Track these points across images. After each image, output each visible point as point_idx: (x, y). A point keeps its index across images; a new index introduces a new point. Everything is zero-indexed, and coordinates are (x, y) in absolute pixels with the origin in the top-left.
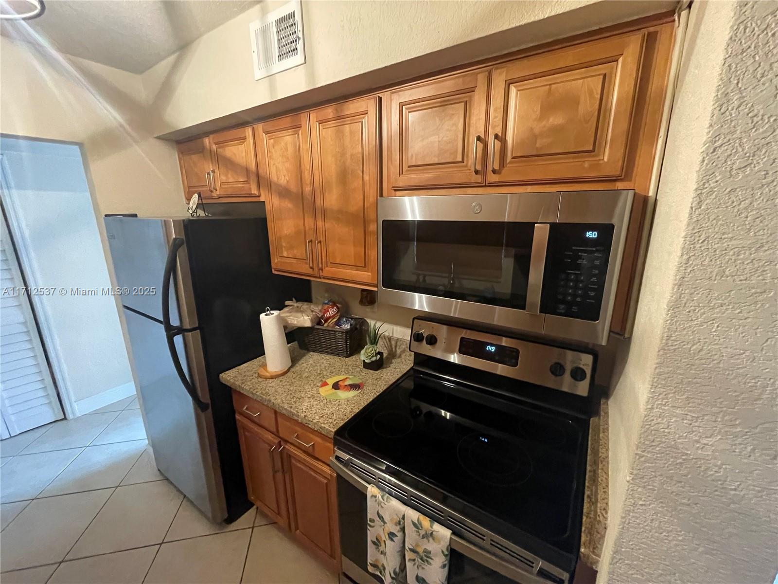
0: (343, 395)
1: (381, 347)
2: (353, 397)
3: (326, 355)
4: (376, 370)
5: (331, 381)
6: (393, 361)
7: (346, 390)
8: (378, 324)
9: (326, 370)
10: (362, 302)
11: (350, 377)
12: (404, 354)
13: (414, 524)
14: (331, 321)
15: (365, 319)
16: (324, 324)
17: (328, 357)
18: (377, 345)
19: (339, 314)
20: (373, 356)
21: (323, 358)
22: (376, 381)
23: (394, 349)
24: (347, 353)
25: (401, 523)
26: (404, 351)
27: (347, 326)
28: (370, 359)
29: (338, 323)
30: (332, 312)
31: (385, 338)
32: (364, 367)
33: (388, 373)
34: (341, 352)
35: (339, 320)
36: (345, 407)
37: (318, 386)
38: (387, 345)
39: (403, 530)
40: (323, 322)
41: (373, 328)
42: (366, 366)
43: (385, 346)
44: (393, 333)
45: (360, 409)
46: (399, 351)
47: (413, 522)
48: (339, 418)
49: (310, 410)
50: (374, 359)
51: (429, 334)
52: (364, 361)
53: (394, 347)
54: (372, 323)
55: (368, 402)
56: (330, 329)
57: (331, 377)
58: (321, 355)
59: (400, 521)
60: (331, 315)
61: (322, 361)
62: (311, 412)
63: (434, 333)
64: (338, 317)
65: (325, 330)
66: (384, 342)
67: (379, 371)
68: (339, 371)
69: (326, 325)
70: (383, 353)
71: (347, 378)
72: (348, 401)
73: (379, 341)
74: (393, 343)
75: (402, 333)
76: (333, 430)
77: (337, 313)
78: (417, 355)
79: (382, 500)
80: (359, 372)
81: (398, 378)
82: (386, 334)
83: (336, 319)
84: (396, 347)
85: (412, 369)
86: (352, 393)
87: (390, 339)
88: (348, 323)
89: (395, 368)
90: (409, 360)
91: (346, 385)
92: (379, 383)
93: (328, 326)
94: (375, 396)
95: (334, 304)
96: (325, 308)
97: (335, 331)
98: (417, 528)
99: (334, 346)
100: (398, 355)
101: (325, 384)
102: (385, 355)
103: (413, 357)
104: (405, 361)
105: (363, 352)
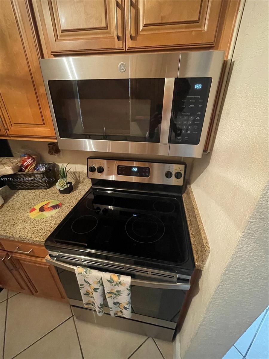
0: (47, 214)
1: (69, 178)
2: (55, 214)
3: (32, 190)
4: (69, 193)
5: (38, 207)
6: (79, 185)
7: (50, 210)
8: (65, 165)
9: (33, 200)
10: (50, 152)
11: (52, 201)
12: (85, 180)
13: (109, 281)
14: (30, 168)
15: (56, 163)
16: (25, 170)
17: (33, 191)
18: (66, 178)
19: (35, 162)
20: (65, 185)
21: (30, 193)
22: (70, 200)
23: (78, 178)
24: (47, 187)
25: (101, 282)
26: (84, 179)
27: (43, 169)
28: (63, 187)
29: (36, 168)
30: (29, 161)
31: (71, 173)
32: (60, 193)
33: (77, 193)
34: (42, 186)
35: (36, 166)
36: (51, 221)
37: (28, 212)
38: (73, 177)
39: (102, 285)
40: (24, 169)
41: (62, 168)
42: (61, 192)
43: (73, 178)
44: (76, 169)
45: (61, 221)
46: (81, 179)
47: (107, 280)
48: (47, 231)
49: (23, 231)
50: (66, 187)
51: (98, 166)
52: (59, 189)
53: (78, 177)
54: (60, 165)
55: (67, 215)
56: (30, 173)
57: (37, 204)
58: (28, 190)
59: (99, 282)
60: (29, 164)
61: (29, 195)
62: (25, 232)
63: (102, 166)
64: (35, 164)
65: (27, 174)
66: (71, 176)
67: (71, 193)
68: (43, 199)
69: (27, 171)
70: (71, 182)
71: (49, 203)
72: (52, 217)
73: (67, 175)
74: (77, 175)
75: (82, 169)
76: (44, 241)
77: (34, 161)
78: (93, 180)
79: (86, 274)
80: (58, 197)
81: (83, 195)
82: (72, 170)
83: (34, 166)
84: (79, 177)
85: (91, 188)
86: (55, 211)
87: (74, 173)
88: (44, 167)
89: (81, 190)
90: (88, 183)
91: (49, 207)
92: (72, 200)
93: (28, 171)
94: (71, 210)
95: (30, 156)
96: (23, 159)
97: (34, 174)
98: (111, 282)
99: (37, 184)
100: (81, 181)
101: (34, 209)
102: (73, 183)
103: (91, 181)
104: (87, 184)
105: (57, 184)
